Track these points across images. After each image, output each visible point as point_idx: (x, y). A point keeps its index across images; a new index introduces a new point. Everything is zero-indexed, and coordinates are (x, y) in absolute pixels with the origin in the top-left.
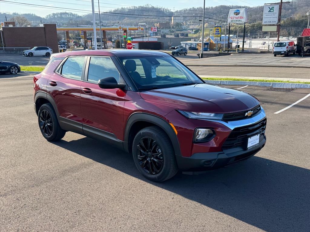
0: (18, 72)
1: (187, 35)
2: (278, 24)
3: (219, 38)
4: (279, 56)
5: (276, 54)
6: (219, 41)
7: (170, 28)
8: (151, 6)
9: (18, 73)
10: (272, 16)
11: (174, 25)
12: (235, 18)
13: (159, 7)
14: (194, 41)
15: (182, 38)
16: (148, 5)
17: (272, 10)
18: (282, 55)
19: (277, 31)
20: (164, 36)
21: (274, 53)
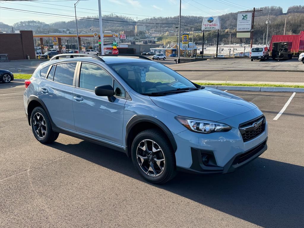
1: (154, 42)
2: (251, 31)
4: (255, 60)
5: (253, 58)
6: (187, 47)
7: (134, 36)
8: (115, 15)
10: (246, 23)
11: (137, 33)
12: (209, 26)
13: (122, 16)
14: (162, 47)
15: (150, 45)
16: (112, 14)
17: (246, 18)
18: (259, 59)
19: (250, 38)
20: (134, 43)
21: (251, 58)
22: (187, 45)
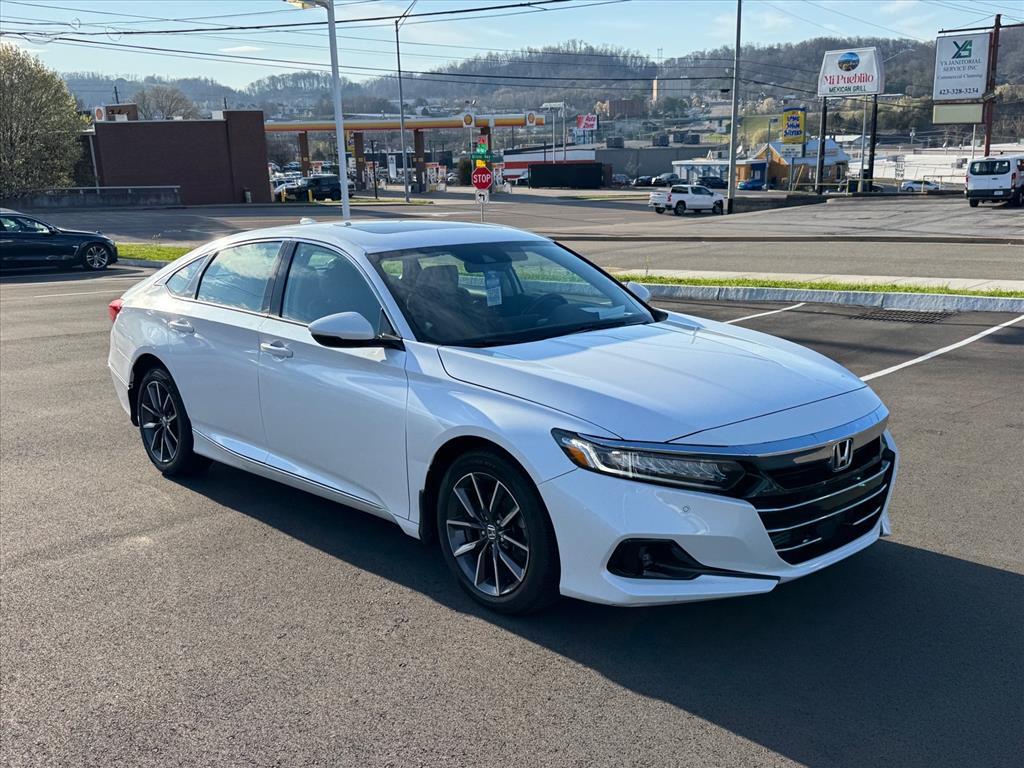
0: (109, 263)
1: (695, 140)
2: (986, 98)
3: (801, 146)
4: (986, 204)
5: (977, 198)
6: (800, 155)
7: (645, 115)
8: (583, 47)
9: (109, 267)
10: (967, 72)
11: (658, 105)
12: (841, 81)
13: (609, 48)
14: (716, 157)
15: (678, 149)
16: (574, 42)
17: (966, 53)
18: (997, 201)
19: (983, 122)
20: (617, 144)
21: (968, 196)
22: (799, 148)
